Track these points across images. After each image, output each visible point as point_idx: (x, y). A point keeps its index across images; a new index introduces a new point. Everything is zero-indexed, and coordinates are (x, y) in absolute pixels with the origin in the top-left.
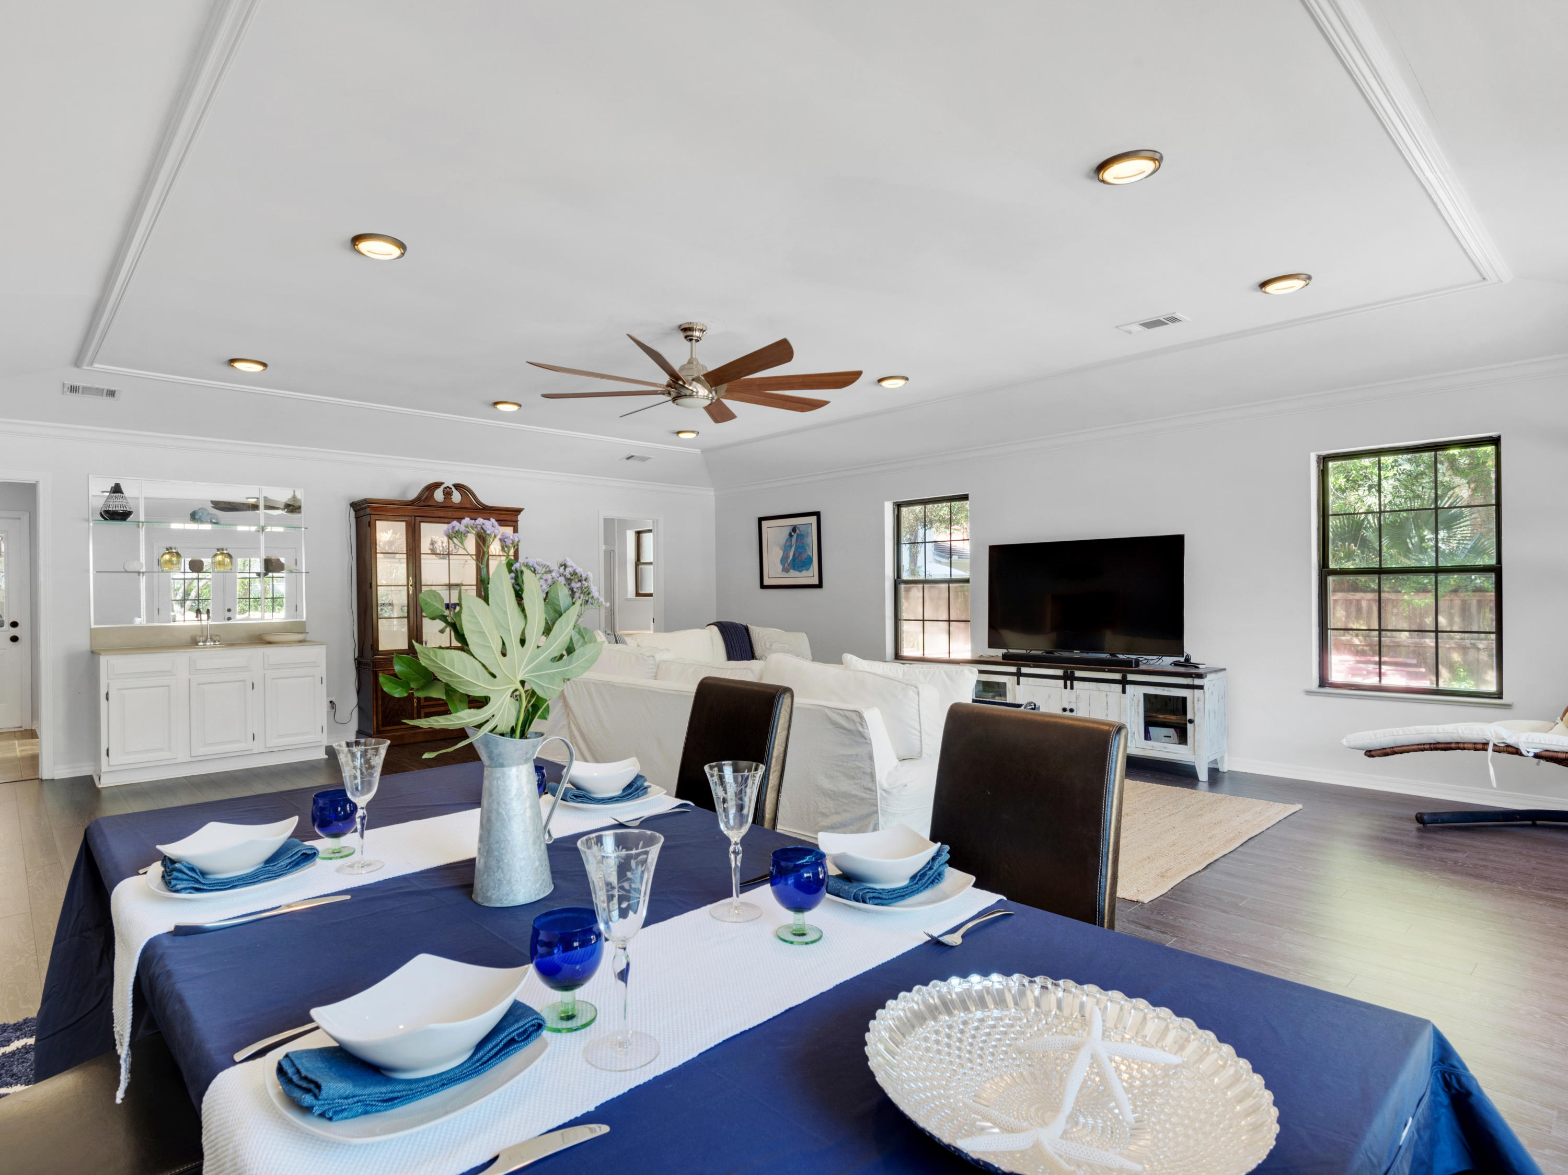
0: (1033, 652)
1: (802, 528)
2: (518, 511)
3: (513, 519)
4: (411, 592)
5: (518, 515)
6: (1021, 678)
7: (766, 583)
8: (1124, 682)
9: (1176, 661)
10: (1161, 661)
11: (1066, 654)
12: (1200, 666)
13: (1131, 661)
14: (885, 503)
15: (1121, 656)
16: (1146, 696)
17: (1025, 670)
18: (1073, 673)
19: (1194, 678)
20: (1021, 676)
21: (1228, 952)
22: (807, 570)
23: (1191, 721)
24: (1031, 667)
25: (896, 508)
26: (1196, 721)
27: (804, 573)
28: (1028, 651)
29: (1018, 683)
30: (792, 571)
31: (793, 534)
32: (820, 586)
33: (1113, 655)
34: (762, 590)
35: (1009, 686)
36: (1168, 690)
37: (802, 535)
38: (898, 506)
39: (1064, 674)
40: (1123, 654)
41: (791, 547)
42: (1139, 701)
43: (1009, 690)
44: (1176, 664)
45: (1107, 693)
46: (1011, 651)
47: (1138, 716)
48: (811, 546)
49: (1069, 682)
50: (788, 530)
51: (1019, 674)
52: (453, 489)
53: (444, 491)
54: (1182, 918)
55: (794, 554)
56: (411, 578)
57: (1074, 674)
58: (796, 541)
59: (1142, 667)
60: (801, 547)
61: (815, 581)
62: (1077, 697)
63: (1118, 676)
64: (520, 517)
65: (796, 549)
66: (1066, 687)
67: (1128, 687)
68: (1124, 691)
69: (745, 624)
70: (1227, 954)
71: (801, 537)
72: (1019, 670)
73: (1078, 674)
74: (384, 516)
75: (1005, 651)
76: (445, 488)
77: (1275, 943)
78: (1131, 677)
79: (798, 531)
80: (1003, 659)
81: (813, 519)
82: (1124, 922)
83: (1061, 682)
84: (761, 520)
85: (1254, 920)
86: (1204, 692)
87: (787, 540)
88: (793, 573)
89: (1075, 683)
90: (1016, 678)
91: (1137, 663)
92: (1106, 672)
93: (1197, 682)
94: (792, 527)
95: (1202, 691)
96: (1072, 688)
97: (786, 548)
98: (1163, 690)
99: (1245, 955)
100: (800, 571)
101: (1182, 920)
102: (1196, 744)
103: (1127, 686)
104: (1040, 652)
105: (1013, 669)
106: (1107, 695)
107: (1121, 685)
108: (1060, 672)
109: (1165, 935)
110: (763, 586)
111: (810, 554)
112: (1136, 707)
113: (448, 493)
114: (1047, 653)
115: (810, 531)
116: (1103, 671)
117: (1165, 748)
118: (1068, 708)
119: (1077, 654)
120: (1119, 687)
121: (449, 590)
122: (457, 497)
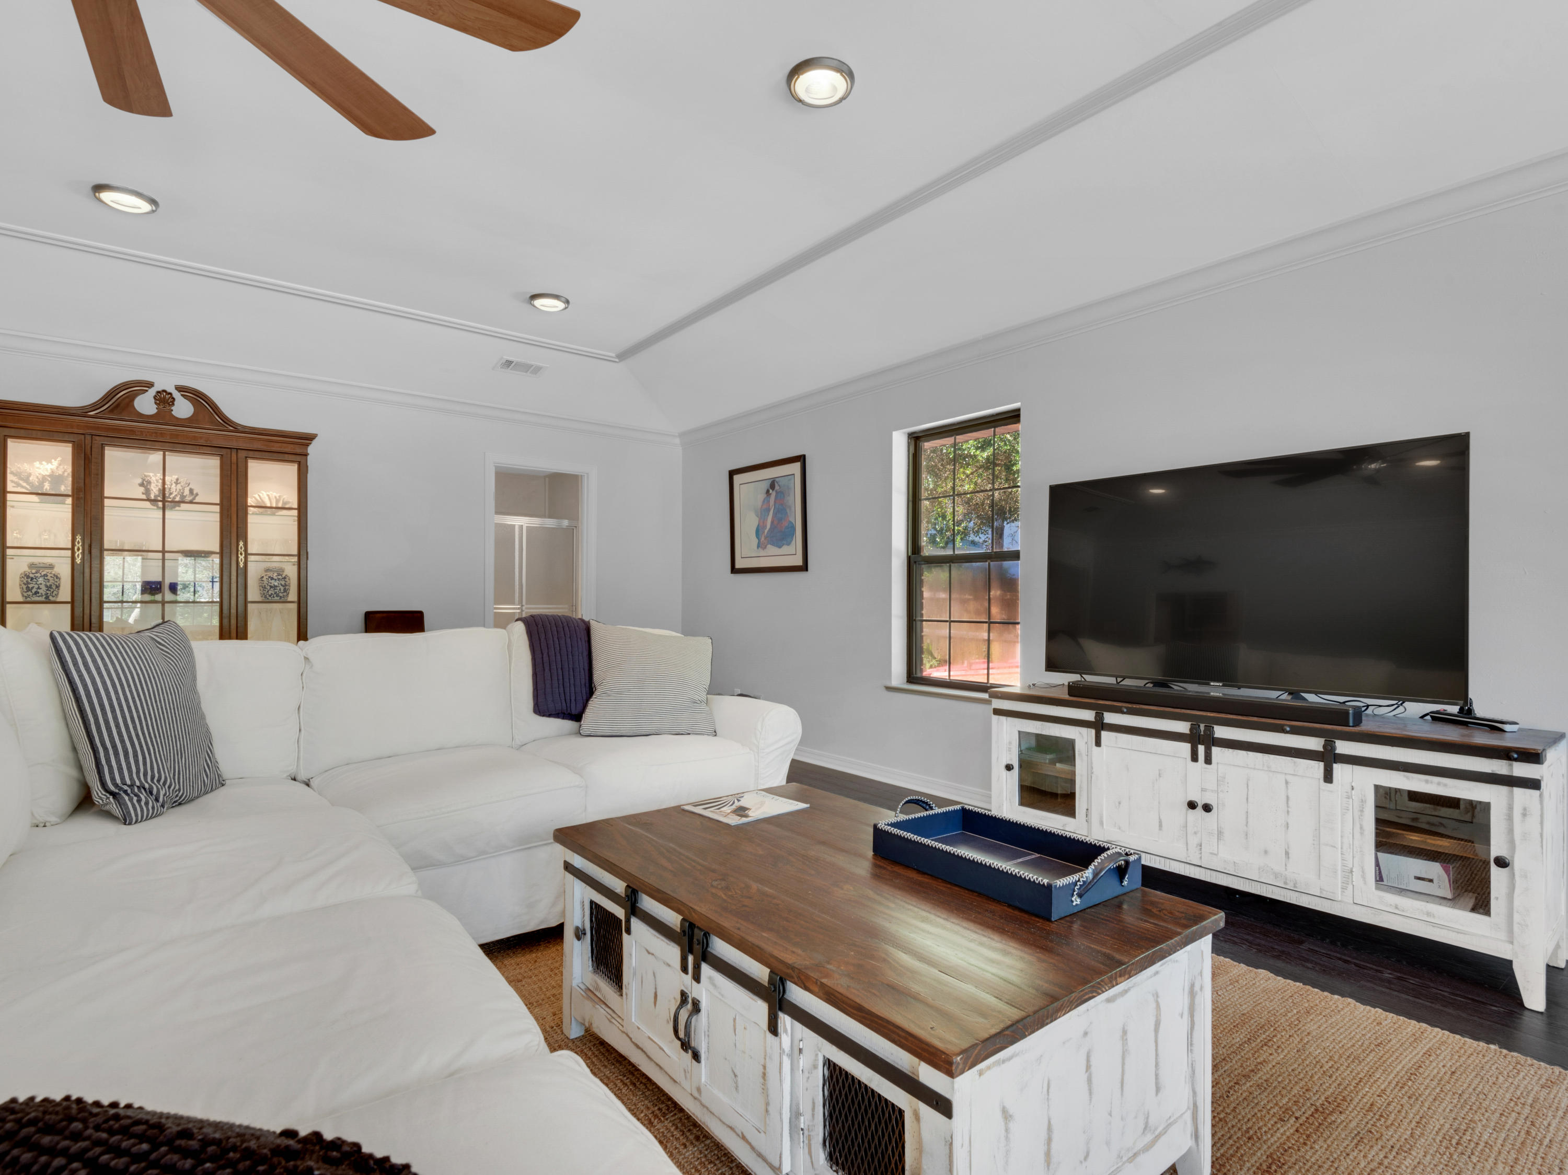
0: (1127, 682)
1: (783, 482)
2: (307, 439)
3: (298, 450)
4: (78, 561)
5: (308, 445)
6: (1104, 734)
7: (738, 565)
8: (1329, 758)
9: (1438, 712)
10: (1401, 709)
11: (1193, 688)
12: (1507, 728)
13: (1347, 713)
14: (894, 433)
15: (1311, 698)
16: (1384, 795)
17: (1110, 718)
18: (1209, 729)
19: (1516, 760)
20: (1103, 729)
22: (789, 544)
23: (1502, 863)
24: (1123, 713)
25: (913, 442)
26: (1518, 863)
27: (785, 549)
28: (1119, 680)
29: (1098, 743)
30: (769, 546)
31: (771, 491)
32: (804, 568)
33: (1294, 694)
34: (732, 575)
35: (1080, 747)
36: (1439, 784)
37: (782, 492)
38: (916, 439)
39: (1191, 730)
40: (1316, 693)
41: (769, 510)
42: (1363, 801)
43: (1080, 754)
44: (1437, 718)
45: (1289, 778)
46: (1090, 678)
47: (1362, 834)
48: (793, 509)
49: (1201, 749)
50: (766, 485)
51: (1099, 726)
52: (176, 395)
53: (155, 397)
55: (772, 522)
56: (79, 538)
57: (1213, 732)
58: (775, 502)
59: (1367, 726)
60: (781, 511)
61: (799, 561)
62: (1220, 781)
63: (1314, 744)
64: (311, 449)
65: (775, 515)
66: (1194, 758)
67: (1338, 768)
68: (1328, 777)
69: (586, 619)
71: (781, 495)
72: (1100, 717)
73: (1221, 732)
74: (22, 431)
75: (1074, 678)
76: (158, 392)
78: (1343, 747)
79: (777, 487)
80: (1070, 694)
81: (796, 468)
83: (1186, 747)
84: (732, 474)
86: (1541, 796)
87: (764, 501)
88: (771, 549)
89: (1215, 750)
90: (1093, 731)
91: (1358, 715)
92: (1287, 732)
93: (1521, 770)
94: (770, 481)
95: (1535, 793)
96: (1208, 760)
97: (763, 513)
98: (1427, 782)
100: (780, 547)
102: (1517, 917)
103: (1335, 766)
104: (1141, 683)
105: (1088, 715)
106: (1287, 783)
107: (1322, 764)
108: (1183, 727)
110: (734, 570)
111: (792, 520)
112: (1357, 814)
113: (163, 401)
114: (1157, 684)
115: (792, 485)
116: (1280, 729)
117: (1428, 914)
118: (1200, 801)
119: (1216, 690)
120: (1317, 768)
121: (164, 559)
122: (183, 409)
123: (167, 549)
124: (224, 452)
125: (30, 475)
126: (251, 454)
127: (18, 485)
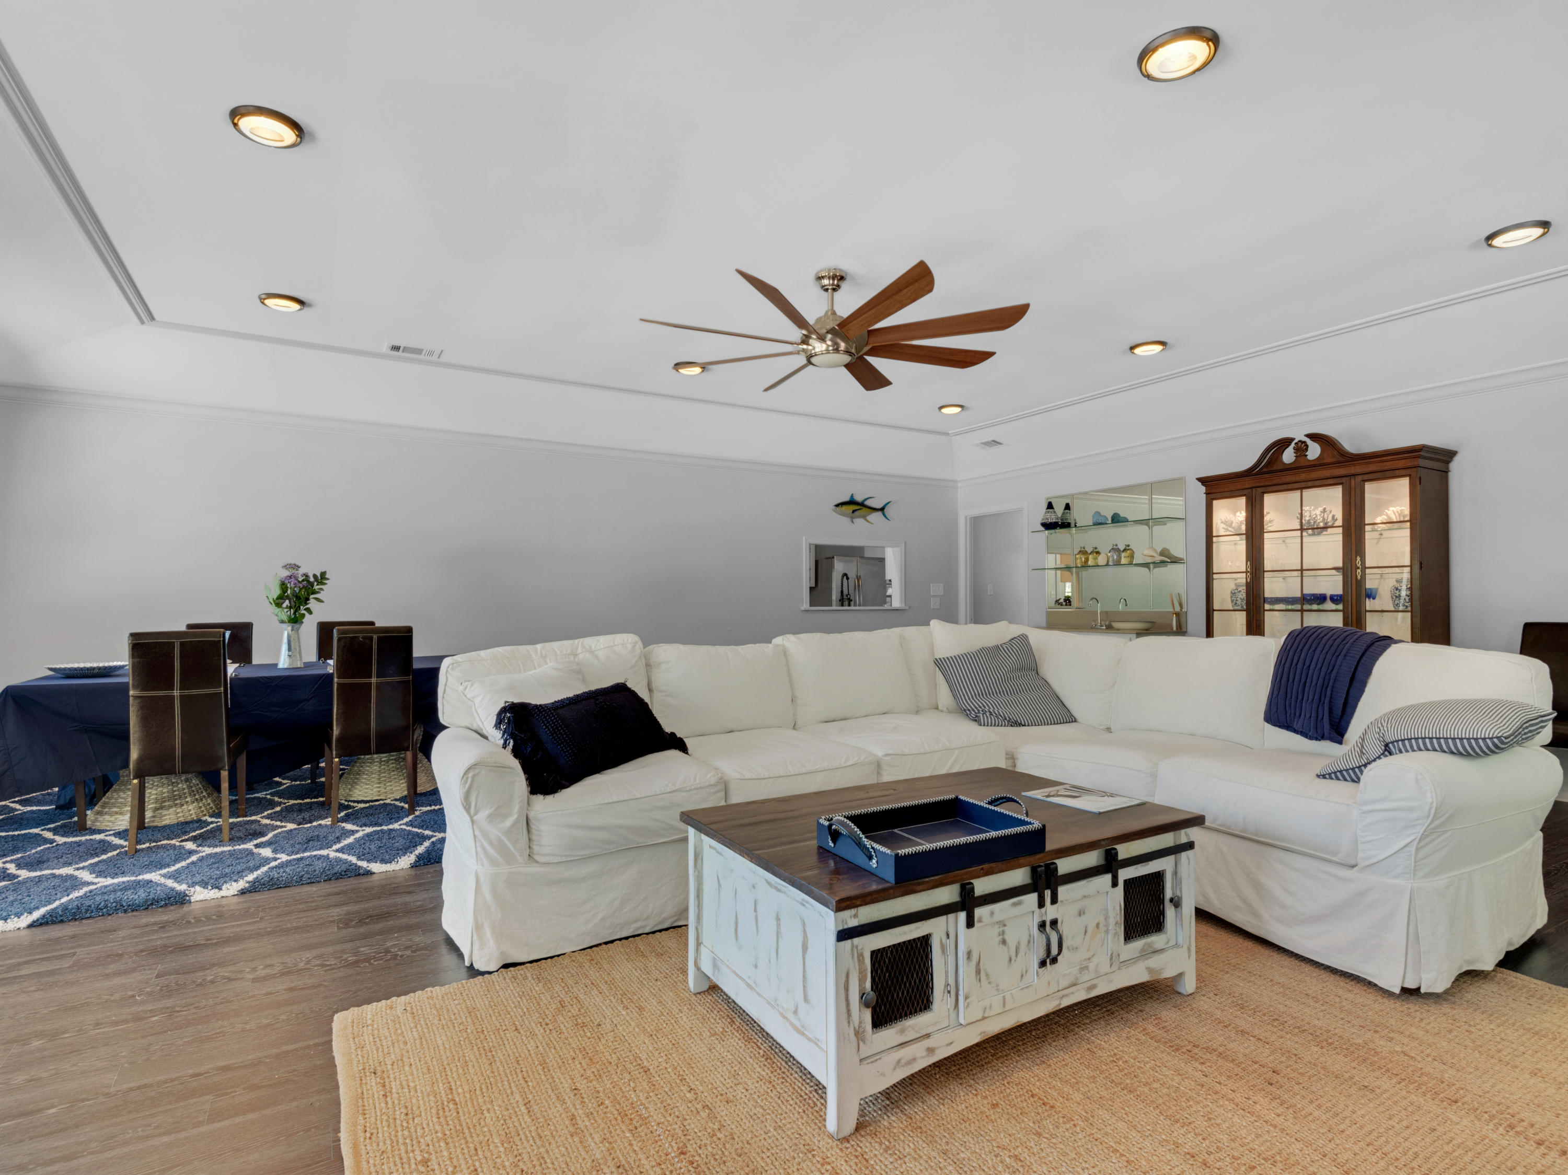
3: (1409, 464)
4: (1248, 580)
21: (178, 1012)
52: (1309, 442)
53: (1295, 448)
54: (268, 1025)
56: (1249, 563)
70: (178, 1009)
74: (1221, 494)
76: (1296, 443)
77: (124, 1057)
82: (324, 981)
85: (173, 1080)
99: (156, 1018)
101: (266, 1021)
109: (263, 992)
113: (1301, 448)
121: (1302, 576)
122: (1314, 451)
123: (1304, 568)
124: (1344, 480)
125: (1232, 522)
126: (1366, 477)
127: (1227, 530)
